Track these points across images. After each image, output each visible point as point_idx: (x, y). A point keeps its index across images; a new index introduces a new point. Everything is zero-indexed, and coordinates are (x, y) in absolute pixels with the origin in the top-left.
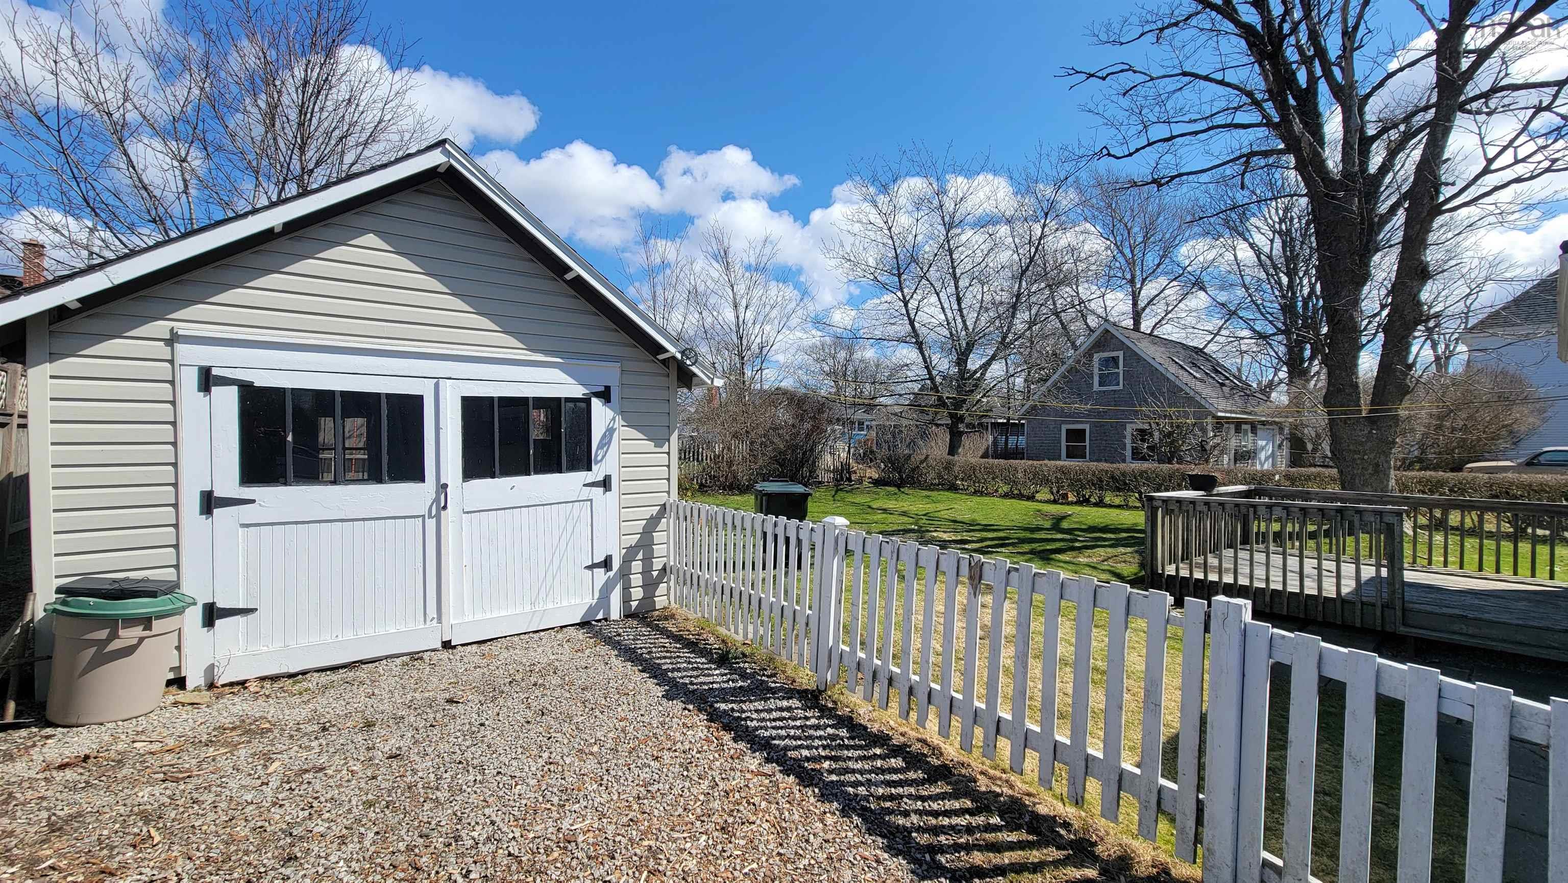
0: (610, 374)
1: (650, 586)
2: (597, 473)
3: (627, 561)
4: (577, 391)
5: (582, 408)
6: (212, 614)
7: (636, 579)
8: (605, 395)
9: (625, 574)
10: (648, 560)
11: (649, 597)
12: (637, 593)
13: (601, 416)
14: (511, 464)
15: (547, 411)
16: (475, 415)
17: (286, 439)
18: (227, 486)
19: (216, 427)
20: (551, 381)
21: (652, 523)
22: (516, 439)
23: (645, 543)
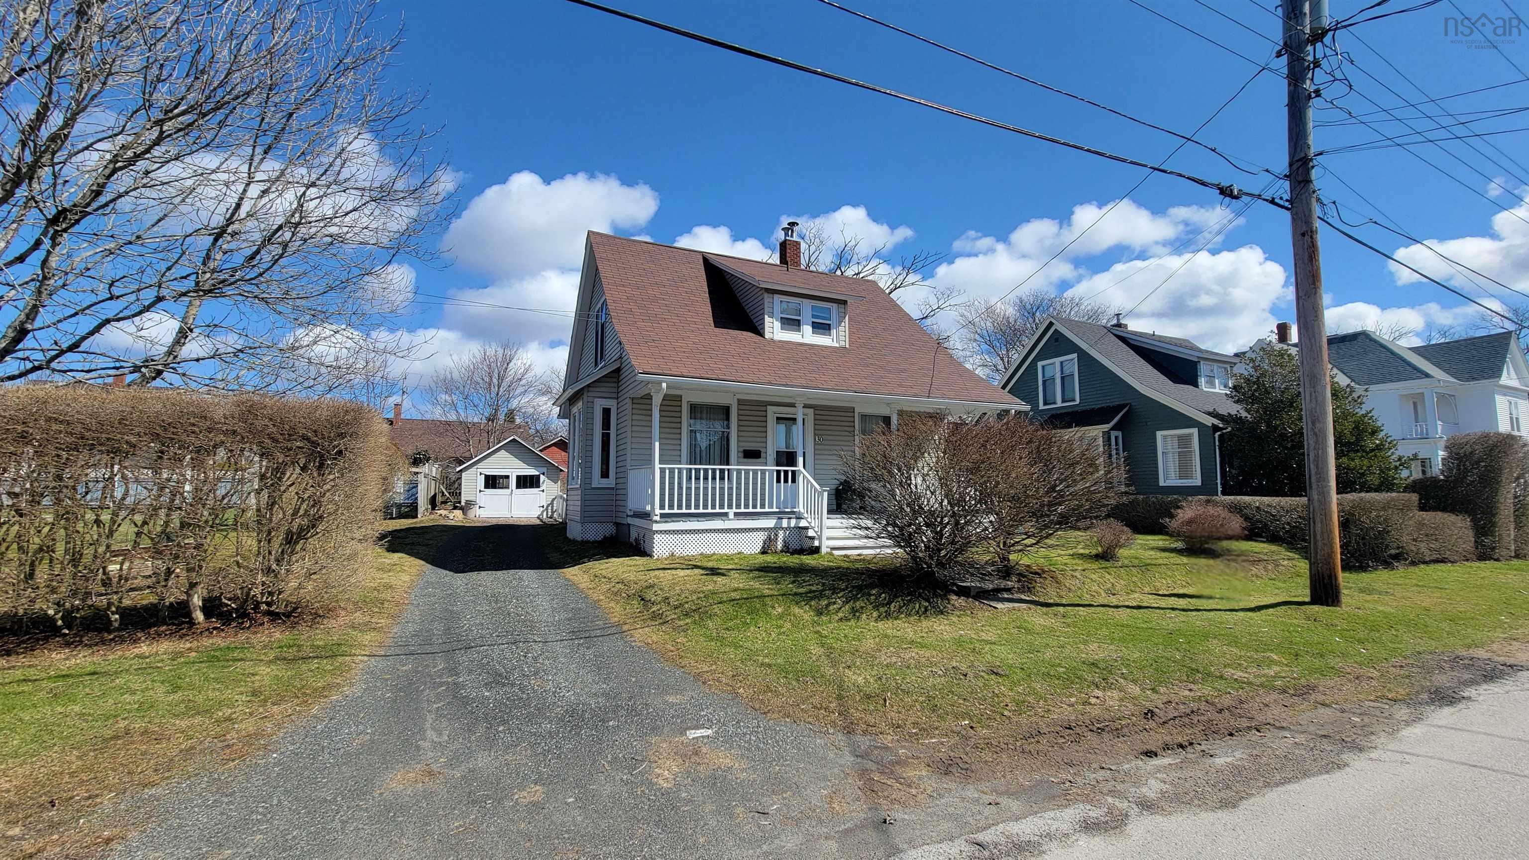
0: (545, 470)
1: (553, 512)
2: (541, 489)
3: (547, 507)
4: (537, 473)
5: (538, 477)
6: (480, 507)
7: (550, 511)
8: (543, 474)
9: (547, 509)
10: (552, 507)
11: (552, 514)
12: (550, 514)
13: (542, 478)
14: (525, 487)
15: (532, 477)
16: (519, 478)
17: (492, 482)
18: (483, 489)
19: (481, 481)
20: (532, 472)
21: (554, 499)
22: (526, 482)
23: (552, 503)
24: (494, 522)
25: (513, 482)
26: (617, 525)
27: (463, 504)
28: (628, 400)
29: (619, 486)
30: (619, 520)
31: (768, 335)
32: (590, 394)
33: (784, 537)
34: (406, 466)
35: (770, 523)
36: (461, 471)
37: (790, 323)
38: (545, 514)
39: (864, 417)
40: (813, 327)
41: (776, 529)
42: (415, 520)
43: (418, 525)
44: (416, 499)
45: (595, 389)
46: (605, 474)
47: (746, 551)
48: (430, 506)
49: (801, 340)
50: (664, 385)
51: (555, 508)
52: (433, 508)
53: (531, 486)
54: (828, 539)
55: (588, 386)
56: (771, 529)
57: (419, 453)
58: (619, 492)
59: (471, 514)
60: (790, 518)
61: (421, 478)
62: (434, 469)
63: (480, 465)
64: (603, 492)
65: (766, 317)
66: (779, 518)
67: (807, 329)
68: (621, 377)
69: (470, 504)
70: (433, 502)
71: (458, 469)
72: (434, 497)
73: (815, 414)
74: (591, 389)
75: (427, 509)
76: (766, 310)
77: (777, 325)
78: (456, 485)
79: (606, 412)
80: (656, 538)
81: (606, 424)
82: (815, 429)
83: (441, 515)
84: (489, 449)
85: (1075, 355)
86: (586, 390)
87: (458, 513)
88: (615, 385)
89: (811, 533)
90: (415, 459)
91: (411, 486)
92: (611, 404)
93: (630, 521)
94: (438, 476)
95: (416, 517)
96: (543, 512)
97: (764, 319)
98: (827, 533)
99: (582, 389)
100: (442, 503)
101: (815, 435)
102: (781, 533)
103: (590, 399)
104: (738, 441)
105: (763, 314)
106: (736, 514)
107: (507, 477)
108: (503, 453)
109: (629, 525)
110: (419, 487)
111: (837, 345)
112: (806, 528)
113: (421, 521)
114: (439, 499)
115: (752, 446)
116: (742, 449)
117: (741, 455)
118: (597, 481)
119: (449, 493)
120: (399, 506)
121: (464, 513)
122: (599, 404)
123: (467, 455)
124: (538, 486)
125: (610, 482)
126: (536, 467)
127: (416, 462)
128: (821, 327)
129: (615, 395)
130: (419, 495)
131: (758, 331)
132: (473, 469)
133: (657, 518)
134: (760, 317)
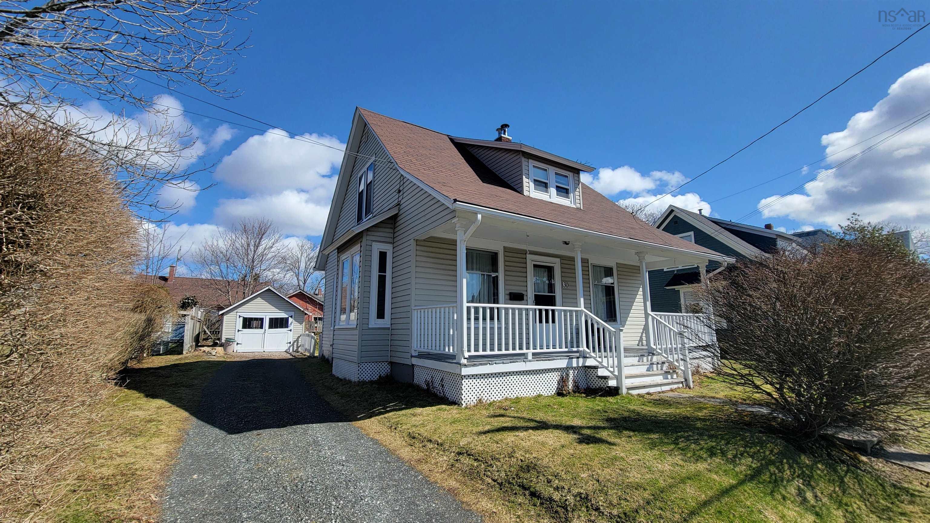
0: (292, 313)
1: (298, 347)
2: (289, 329)
3: (294, 343)
4: (287, 316)
5: (287, 319)
6: (237, 344)
7: (295, 346)
8: (291, 317)
9: (293, 345)
10: (298, 343)
11: (297, 349)
12: (295, 348)
13: (290, 320)
14: (276, 327)
15: (282, 319)
16: (271, 320)
17: (248, 323)
18: (241, 329)
19: (240, 322)
20: (283, 315)
21: (299, 337)
22: (277, 323)
23: (297, 340)
24: (251, 357)
25: (266, 323)
26: (392, 363)
27: (223, 341)
28: (412, 242)
29: (394, 327)
30: (395, 360)
31: (526, 193)
32: (368, 238)
33: (574, 376)
34: (175, 309)
35: (562, 363)
36: (223, 314)
37: (542, 185)
38: (291, 348)
39: (594, 266)
40: (557, 191)
41: (567, 368)
42: (180, 356)
43: (183, 362)
44: (183, 336)
45: (373, 233)
46: (381, 314)
47: (545, 393)
48: (194, 343)
49: (549, 200)
50: (479, 216)
51: (299, 344)
52: (197, 346)
53: (281, 327)
54: (626, 378)
55: (368, 230)
56: (563, 369)
57: (188, 299)
58: (394, 332)
59: (230, 349)
60: (578, 358)
61: (188, 319)
62: (200, 313)
63: (239, 310)
64: (379, 332)
65: (524, 177)
66: (570, 358)
67: (553, 191)
68: (398, 224)
69: (229, 341)
70: (197, 339)
71: (221, 313)
72: (198, 335)
73: (561, 263)
74: (369, 233)
75: (191, 346)
76: (524, 171)
77: (532, 185)
78: (217, 325)
79: (383, 256)
80: (464, 384)
81: (382, 267)
82: (562, 276)
83: (204, 351)
84: (244, 299)
85: (692, 233)
86: (365, 234)
87: (219, 349)
88: (391, 231)
89: (601, 372)
90: (184, 303)
91: (179, 326)
92: (387, 248)
93: (415, 361)
94: (202, 319)
95: (181, 353)
96: (290, 347)
97: (522, 179)
98: (626, 371)
99: (362, 233)
100: (204, 339)
101: (562, 281)
102: (571, 372)
103: (369, 243)
104: (505, 284)
105: (521, 175)
106: (534, 354)
107: (262, 320)
108: (259, 300)
109: (413, 365)
110: (186, 328)
111: (573, 206)
112: (596, 368)
113: (186, 358)
114: (202, 336)
115: (516, 289)
116: (508, 292)
117: (508, 297)
118: (374, 322)
119: (210, 332)
120: (166, 344)
121: (225, 350)
122: (377, 248)
123: (227, 303)
124: (287, 326)
125: (386, 322)
126: (285, 311)
127: (185, 306)
128: (563, 191)
129: (391, 240)
130: (185, 333)
131: (518, 189)
132: (234, 313)
133: (464, 361)
134: (519, 177)
